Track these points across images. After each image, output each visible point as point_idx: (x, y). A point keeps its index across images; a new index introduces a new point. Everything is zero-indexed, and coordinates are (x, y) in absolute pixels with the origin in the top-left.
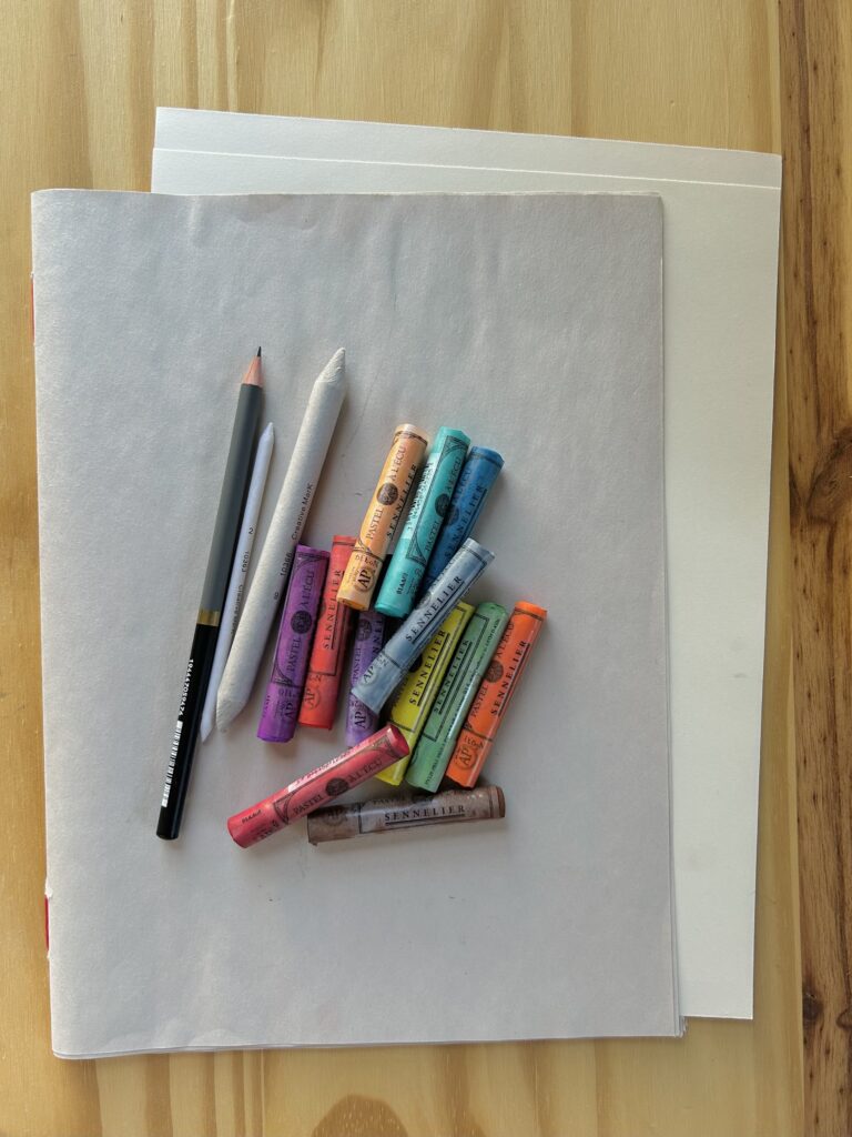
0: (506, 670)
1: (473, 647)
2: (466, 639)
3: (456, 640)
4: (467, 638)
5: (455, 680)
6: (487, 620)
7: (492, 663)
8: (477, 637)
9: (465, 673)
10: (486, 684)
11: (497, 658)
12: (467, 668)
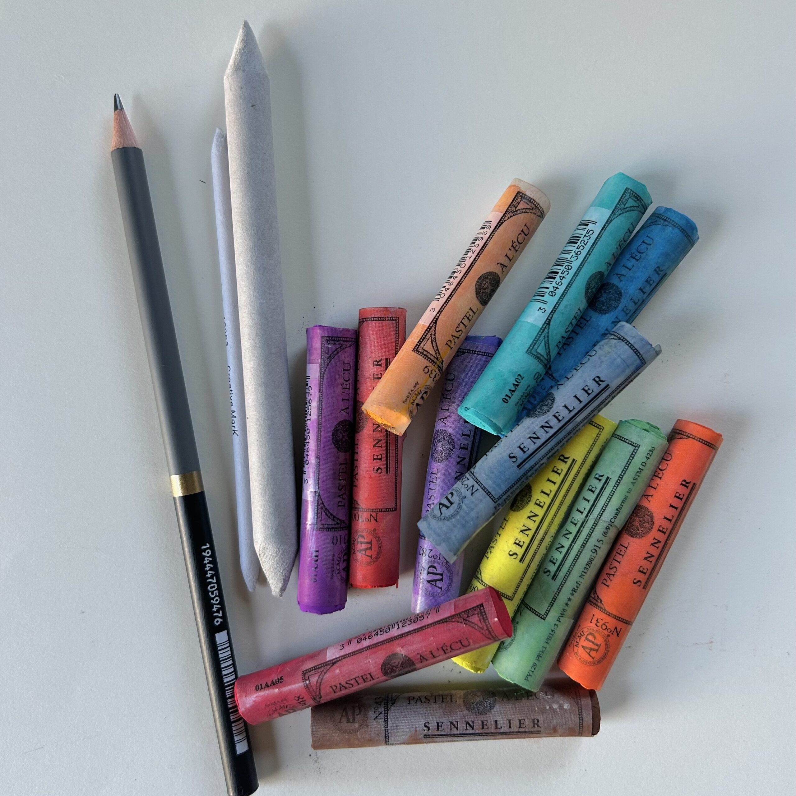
0: (659, 521)
1: (611, 484)
2: (599, 470)
3: (584, 470)
4: (602, 470)
5: (579, 532)
6: (636, 446)
7: (637, 509)
8: (619, 471)
9: (596, 524)
10: (627, 540)
11: (645, 504)
12: (600, 515)
